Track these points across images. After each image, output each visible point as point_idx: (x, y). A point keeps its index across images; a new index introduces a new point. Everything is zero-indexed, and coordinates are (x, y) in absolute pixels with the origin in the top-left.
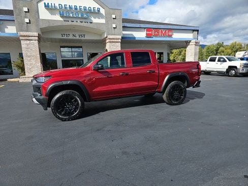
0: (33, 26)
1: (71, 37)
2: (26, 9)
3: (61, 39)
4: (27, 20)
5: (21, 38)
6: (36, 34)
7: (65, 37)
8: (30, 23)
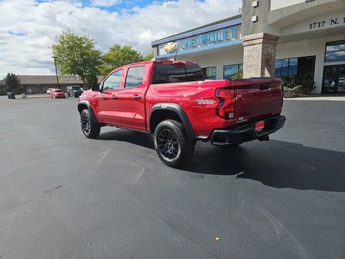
0: (260, 24)
1: (328, 26)
2: (255, 4)
3: (310, 32)
4: (254, 19)
5: (245, 44)
6: (261, 35)
7: (317, 28)
8: (257, 21)
